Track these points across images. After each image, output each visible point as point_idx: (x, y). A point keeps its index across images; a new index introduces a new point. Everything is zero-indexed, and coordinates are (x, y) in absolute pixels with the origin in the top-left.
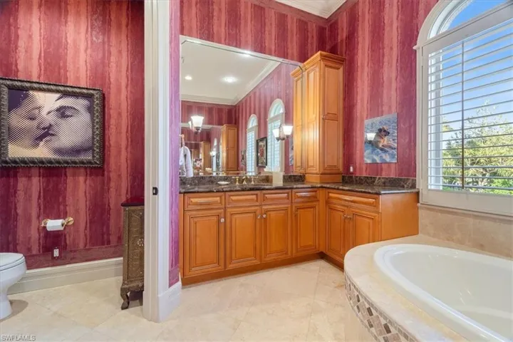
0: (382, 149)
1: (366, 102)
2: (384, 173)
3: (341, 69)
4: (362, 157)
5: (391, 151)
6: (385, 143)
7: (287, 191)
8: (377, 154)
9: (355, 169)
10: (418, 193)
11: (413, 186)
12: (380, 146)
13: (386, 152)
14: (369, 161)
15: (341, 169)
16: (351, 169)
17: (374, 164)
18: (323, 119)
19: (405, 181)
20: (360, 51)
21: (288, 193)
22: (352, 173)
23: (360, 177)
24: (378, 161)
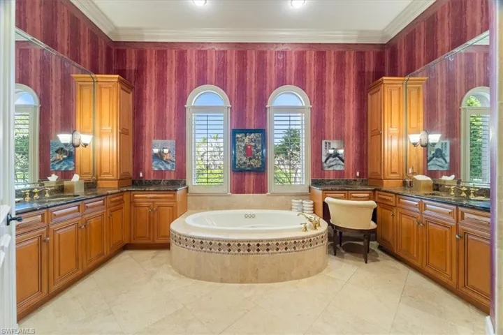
0: (165, 162)
1: (153, 127)
2: (167, 177)
3: (131, 93)
4: (150, 165)
5: (172, 163)
6: (168, 158)
7: (103, 198)
8: (162, 164)
9: (144, 174)
10: (187, 188)
11: (185, 184)
12: (165, 159)
13: (168, 163)
14: (156, 169)
15: (131, 174)
16: (141, 175)
17: (160, 171)
18: (120, 133)
19: (180, 181)
20: (148, 88)
21: (103, 200)
22: (142, 178)
23: (149, 181)
24: (163, 169)
